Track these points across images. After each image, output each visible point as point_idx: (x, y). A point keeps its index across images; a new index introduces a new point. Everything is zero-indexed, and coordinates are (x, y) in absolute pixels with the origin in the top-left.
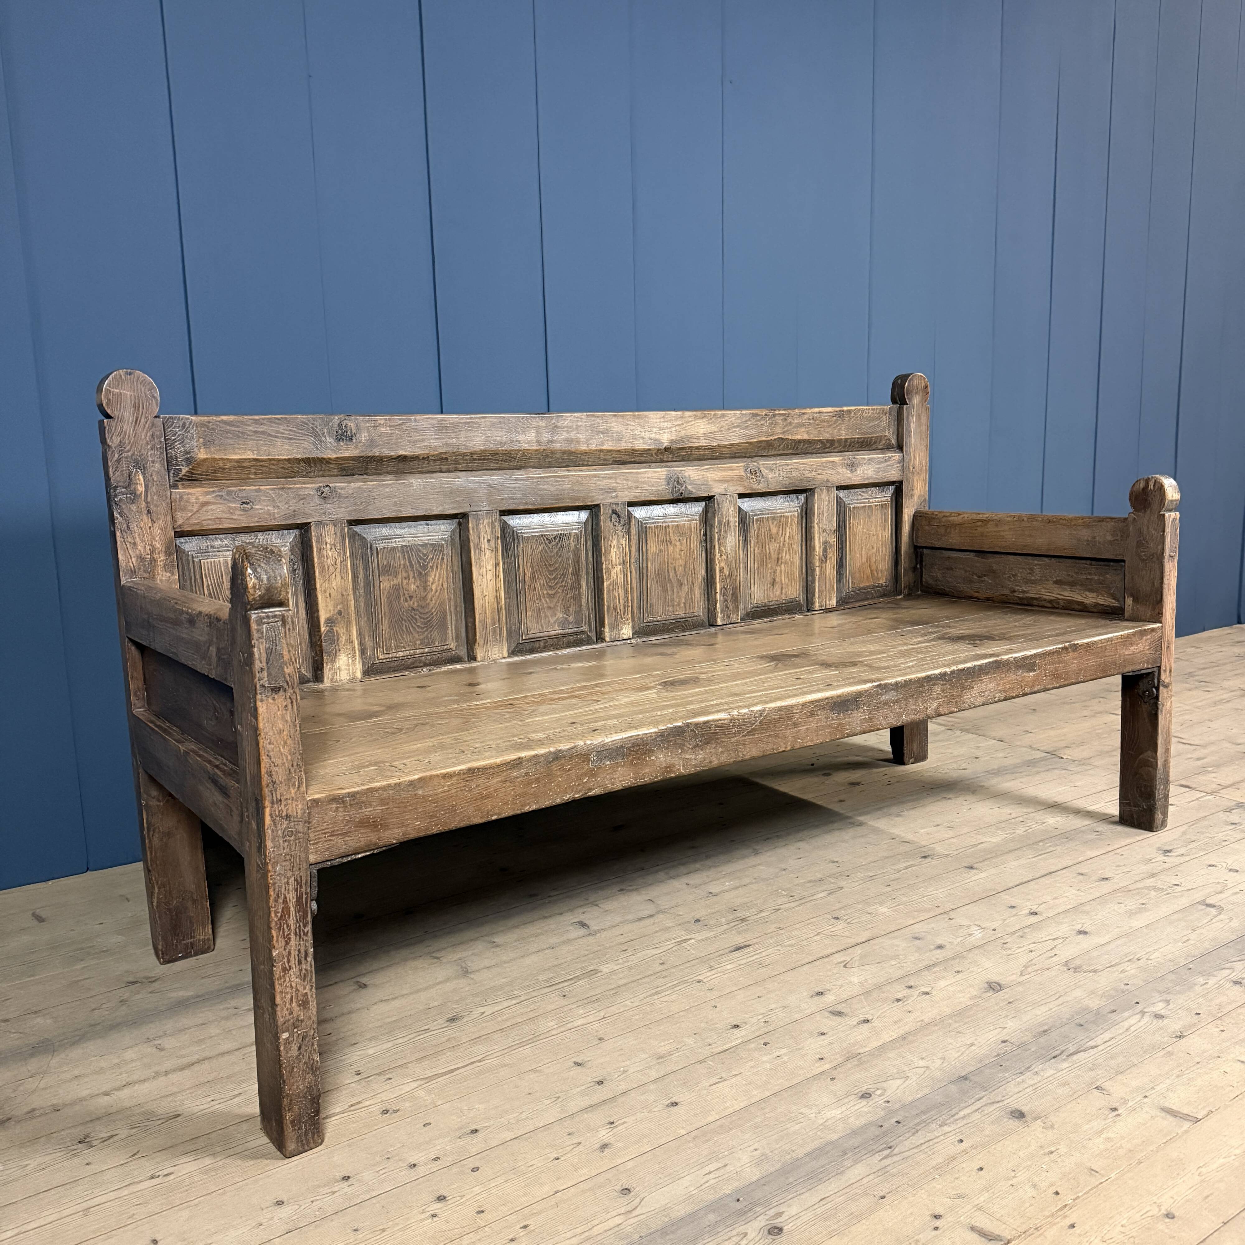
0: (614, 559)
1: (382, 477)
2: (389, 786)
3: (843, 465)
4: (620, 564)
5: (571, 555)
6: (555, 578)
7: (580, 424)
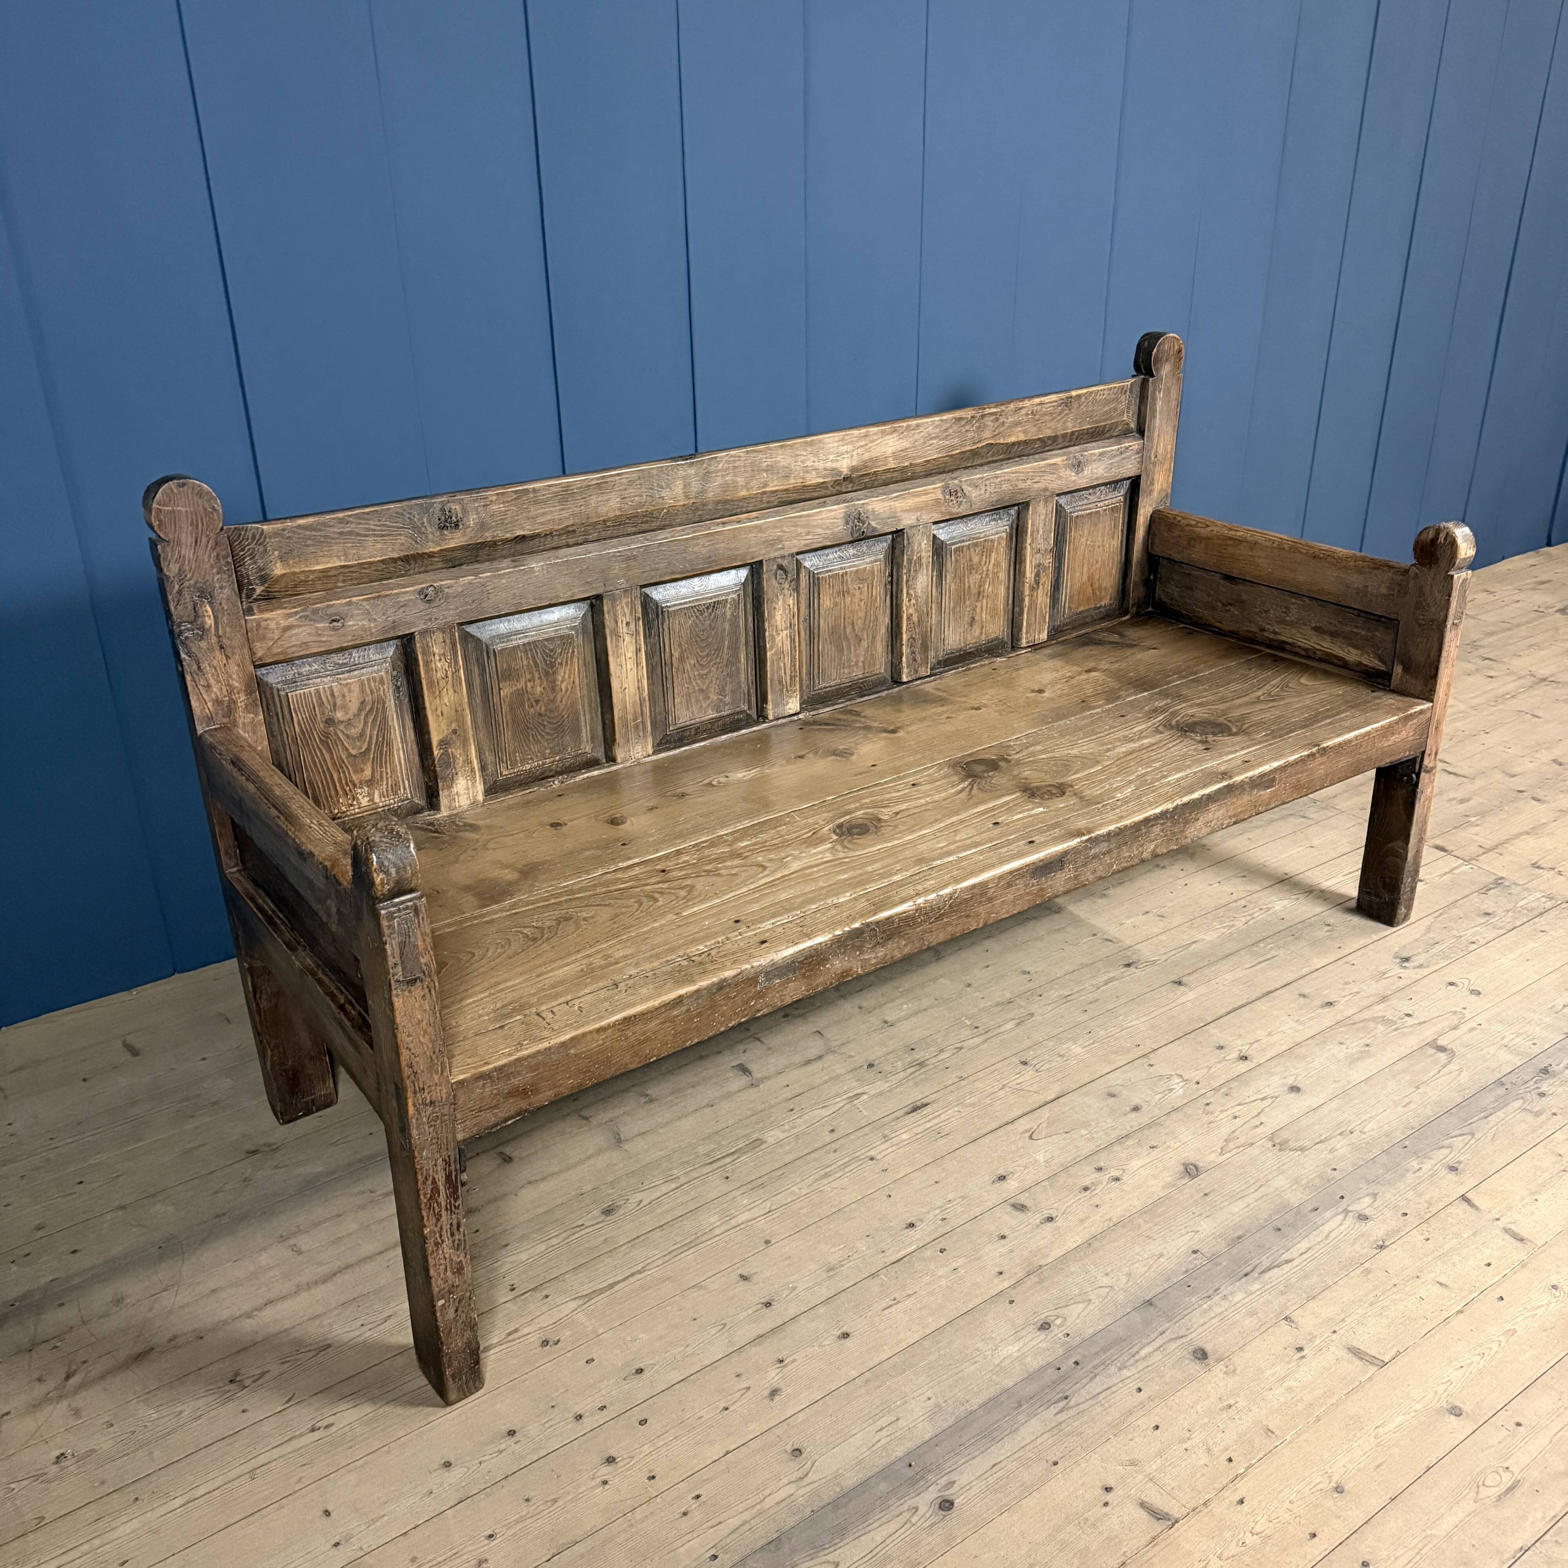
0: (779, 623)
1: (496, 564)
2: (539, 1052)
3: (1066, 466)
4: (786, 629)
5: (727, 626)
6: (707, 656)
7: (737, 464)
